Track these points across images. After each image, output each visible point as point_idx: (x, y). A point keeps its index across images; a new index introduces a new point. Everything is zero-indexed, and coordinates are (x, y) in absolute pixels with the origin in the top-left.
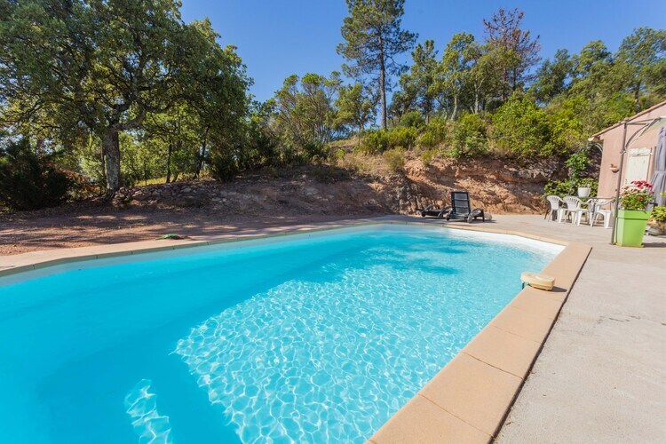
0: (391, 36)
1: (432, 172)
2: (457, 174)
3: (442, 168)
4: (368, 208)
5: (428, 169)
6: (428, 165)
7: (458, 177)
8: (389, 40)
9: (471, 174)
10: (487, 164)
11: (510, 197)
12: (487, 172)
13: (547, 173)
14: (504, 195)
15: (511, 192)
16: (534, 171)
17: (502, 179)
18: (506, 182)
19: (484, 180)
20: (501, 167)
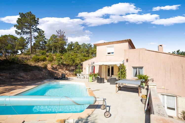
0: (34, 28)
1: (53, 68)
2: (58, 68)
3: (55, 67)
4: (40, 78)
5: (52, 67)
6: (52, 66)
7: (58, 69)
8: (33, 29)
9: (61, 68)
10: (64, 66)
11: (69, 73)
12: (64, 68)
13: (74, 68)
14: (67, 73)
15: (69, 72)
16: (72, 68)
17: (66, 70)
18: (68, 70)
19: (63, 70)
20: (66, 67)
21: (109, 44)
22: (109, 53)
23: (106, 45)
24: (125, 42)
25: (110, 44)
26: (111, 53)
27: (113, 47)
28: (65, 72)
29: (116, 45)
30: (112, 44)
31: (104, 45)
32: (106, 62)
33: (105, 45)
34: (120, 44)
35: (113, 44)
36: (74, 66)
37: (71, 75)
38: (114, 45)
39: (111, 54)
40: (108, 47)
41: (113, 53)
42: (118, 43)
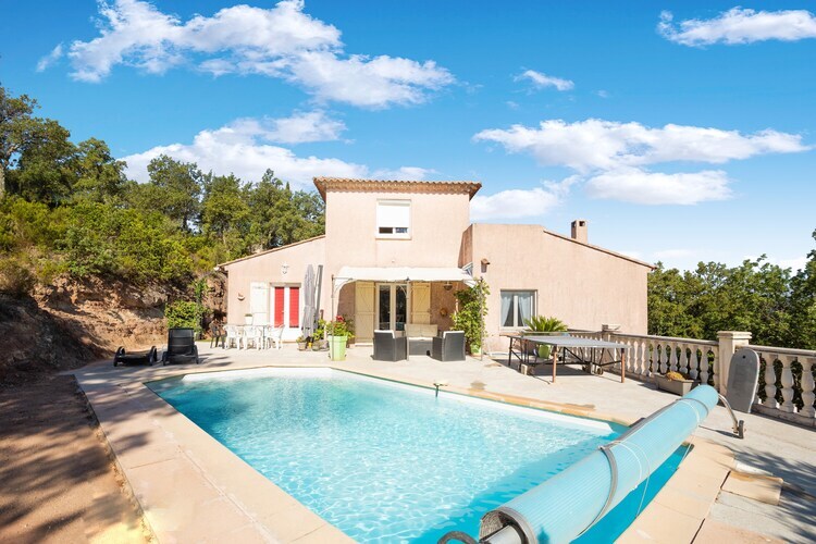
1: (53, 297)
2: (74, 297)
3: (60, 290)
5: (50, 291)
7: (77, 302)
9: (90, 297)
10: (108, 284)
11: (140, 326)
12: (108, 295)
13: (164, 297)
14: (132, 324)
15: (138, 320)
16: (154, 294)
17: (125, 304)
18: (131, 308)
19: (106, 306)
20: (124, 289)
21: (390, 190)
22: (384, 230)
23: (377, 190)
24: (459, 192)
25: (396, 190)
26: (394, 230)
27: (408, 205)
28: (119, 317)
29: (420, 199)
30: (403, 191)
31: (365, 190)
32: (376, 266)
33: (371, 190)
34: (437, 195)
35: (409, 191)
36: (161, 283)
37: (154, 336)
38: (412, 196)
39: (395, 234)
40: (383, 202)
41: (402, 230)
42: (428, 192)
